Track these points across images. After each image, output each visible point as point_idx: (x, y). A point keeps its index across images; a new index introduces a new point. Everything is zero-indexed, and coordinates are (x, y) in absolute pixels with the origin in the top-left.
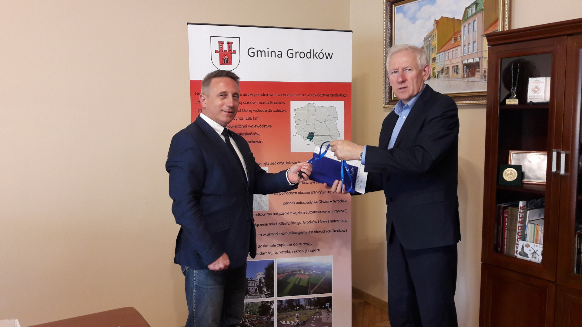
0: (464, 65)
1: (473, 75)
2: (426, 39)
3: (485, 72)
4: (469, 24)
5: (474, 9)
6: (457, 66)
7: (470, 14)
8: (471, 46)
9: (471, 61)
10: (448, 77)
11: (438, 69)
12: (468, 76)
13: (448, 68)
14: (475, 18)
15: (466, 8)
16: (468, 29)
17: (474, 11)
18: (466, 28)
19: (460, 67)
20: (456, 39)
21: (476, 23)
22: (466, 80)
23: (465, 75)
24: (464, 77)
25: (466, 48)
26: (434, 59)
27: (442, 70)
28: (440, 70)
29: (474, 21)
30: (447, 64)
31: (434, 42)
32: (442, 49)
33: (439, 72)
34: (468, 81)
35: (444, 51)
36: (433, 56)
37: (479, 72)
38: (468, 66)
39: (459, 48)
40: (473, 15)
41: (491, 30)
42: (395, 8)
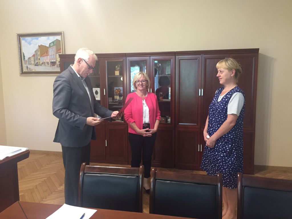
0: (51, 62)
1: (54, 66)
2: (35, 52)
3: (58, 65)
4: (51, 49)
7: (51, 45)
8: (52, 56)
10: (45, 65)
11: (41, 62)
12: (52, 66)
15: (50, 43)
17: (53, 45)
18: (50, 50)
19: (49, 62)
20: (47, 53)
22: (52, 67)
24: (51, 66)
25: (51, 56)
28: (42, 63)
29: (53, 48)
30: (44, 61)
31: (39, 53)
33: (41, 64)
35: (43, 57)
36: (39, 58)
37: (56, 65)
38: (52, 62)
39: (48, 56)
40: (52, 46)
41: (59, 52)
42: (21, 38)
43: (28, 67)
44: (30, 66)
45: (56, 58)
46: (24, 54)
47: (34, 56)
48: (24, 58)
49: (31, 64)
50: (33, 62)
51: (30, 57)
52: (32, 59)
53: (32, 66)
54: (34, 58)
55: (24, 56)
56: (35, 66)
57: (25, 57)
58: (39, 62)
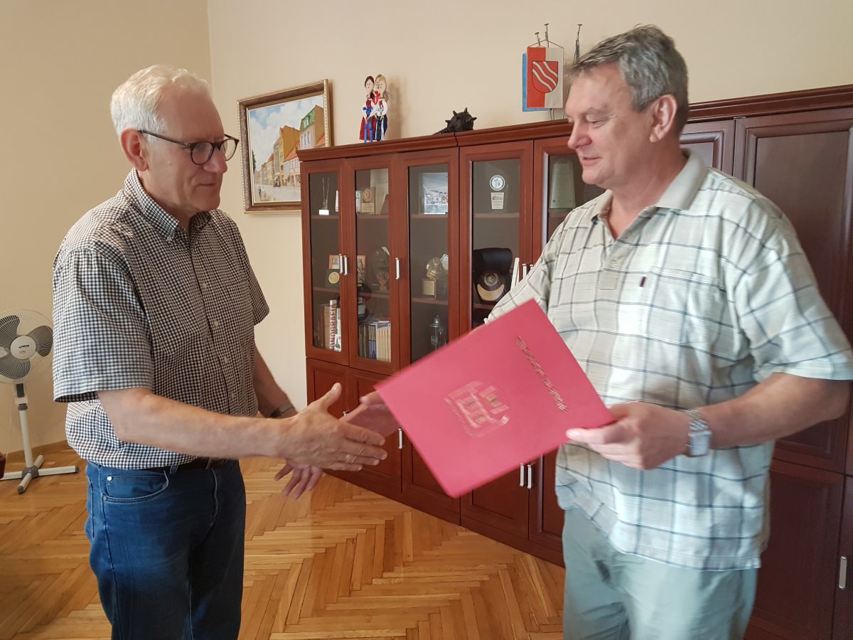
2: (275, 146)
7: (305, 125)
10: (294, 185)
11: (286, 177)
13: (293, 176)
17: (308, 123)
26: (282, 166)
27: (289, 178)
31: (281, 150)
32: (287, 158)
33: (286, 180)
35: (289, 160)
36: (281, 163)
40: (307, 127)
42: (249, 112)
43: (263, 190)
44: (265, 186)
46: (253, 156)
47: (272, 158)
48: (254, 168)
49: (266, 182)
50: (270, 177)
51: (265, 163)
52: (269, 168)
53: (269, 186)
54: (273, 165)
55: (254, 161)
56: (275, 186)
57: (256, 164)
58: (283, 176)
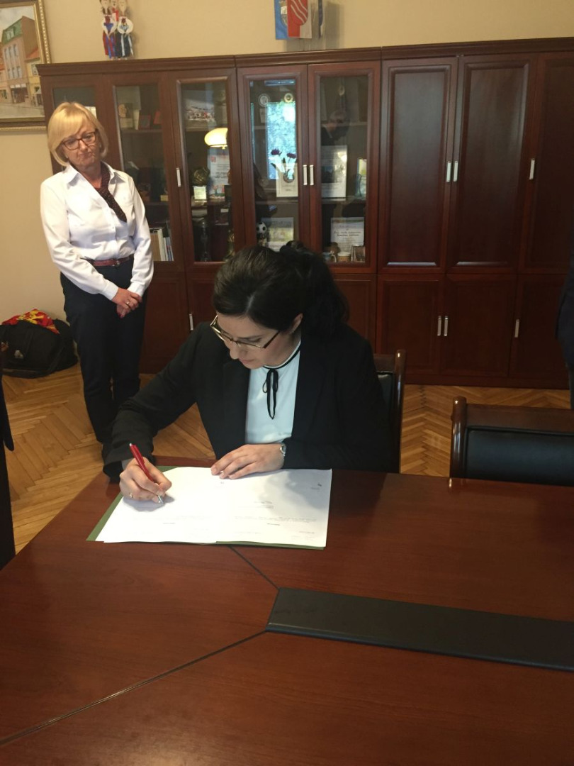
1: (23, 101)
3: (34, 98)
4: (10, 48)
5: (12, 33)
6: (5, 91)
8: (15, 71)
9: (18, 86)
12: (18, 102)
14: (14, 42)
15: (4, 31)
16: (10, 53)
18: (8, 53)
19: (8, 91)
21: (16, 48)
22: (17, 105)
23: (15, 101)
24: (13, 103)
25: (11, 72)
29: (15, 46)
34: (19, 107)
37: (28, 97)
38: (16, 91)
39: (3, 71)
40: (13, 39)
41: (32, 57)
45: (27, 77)
